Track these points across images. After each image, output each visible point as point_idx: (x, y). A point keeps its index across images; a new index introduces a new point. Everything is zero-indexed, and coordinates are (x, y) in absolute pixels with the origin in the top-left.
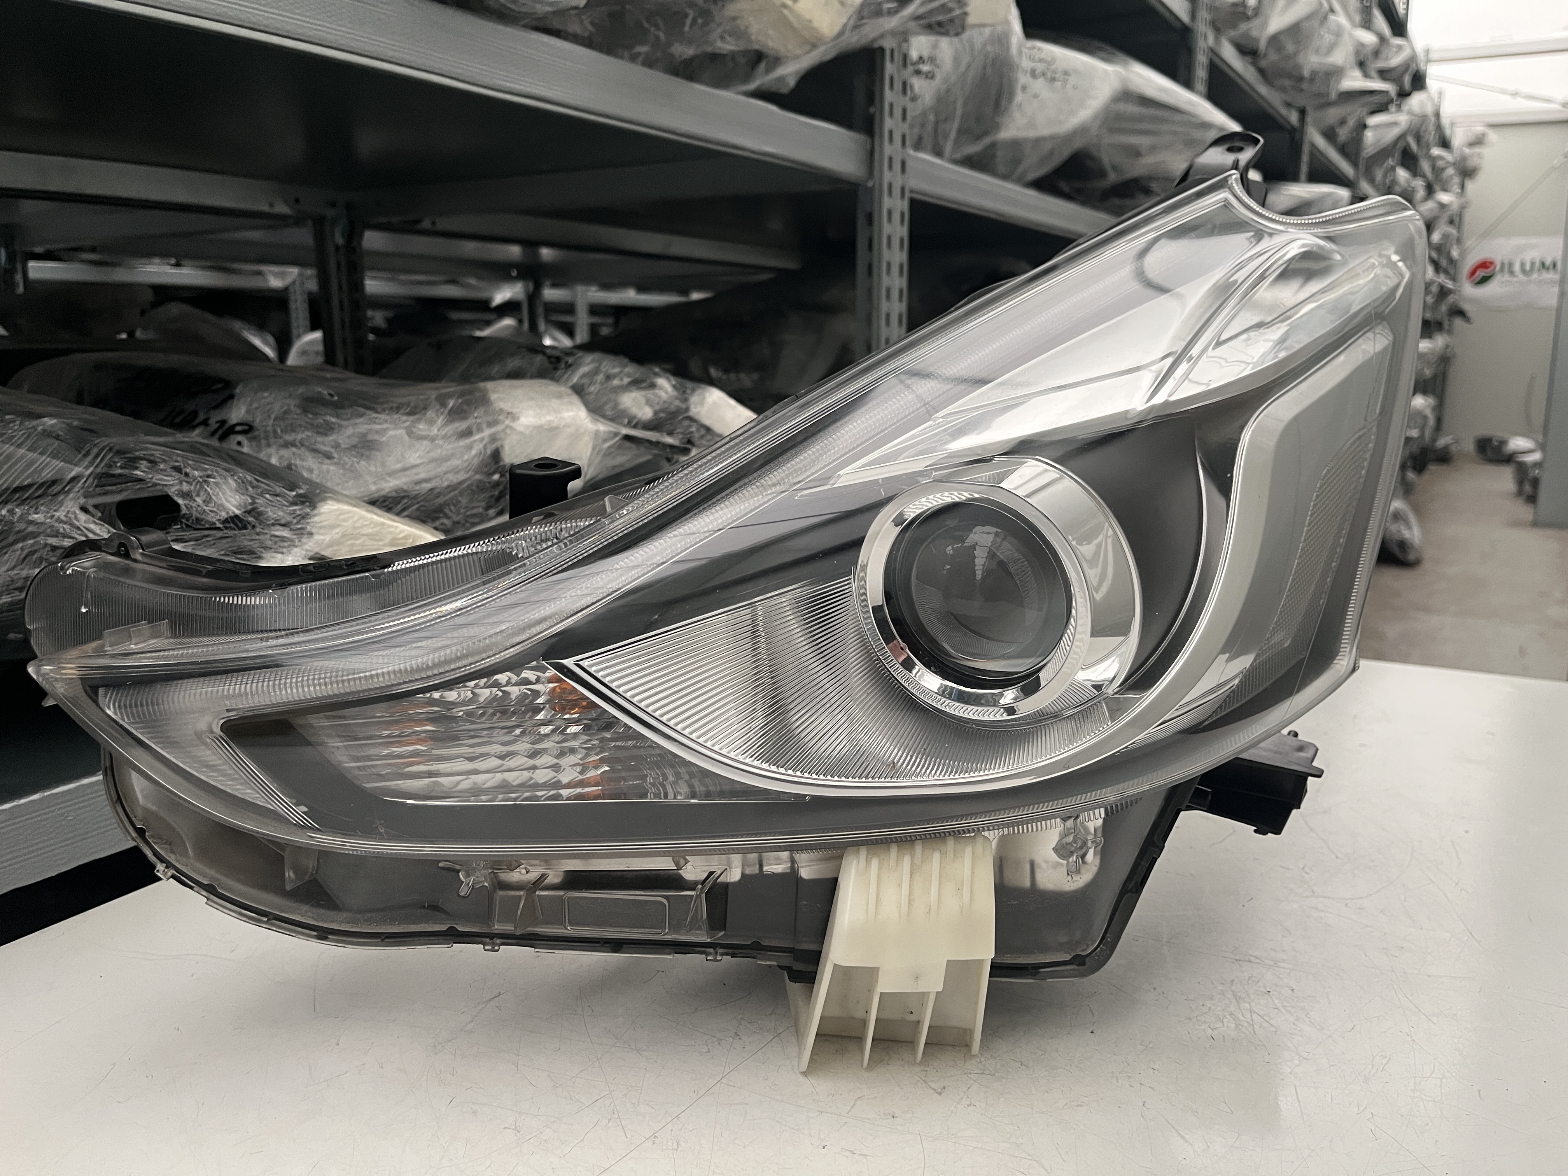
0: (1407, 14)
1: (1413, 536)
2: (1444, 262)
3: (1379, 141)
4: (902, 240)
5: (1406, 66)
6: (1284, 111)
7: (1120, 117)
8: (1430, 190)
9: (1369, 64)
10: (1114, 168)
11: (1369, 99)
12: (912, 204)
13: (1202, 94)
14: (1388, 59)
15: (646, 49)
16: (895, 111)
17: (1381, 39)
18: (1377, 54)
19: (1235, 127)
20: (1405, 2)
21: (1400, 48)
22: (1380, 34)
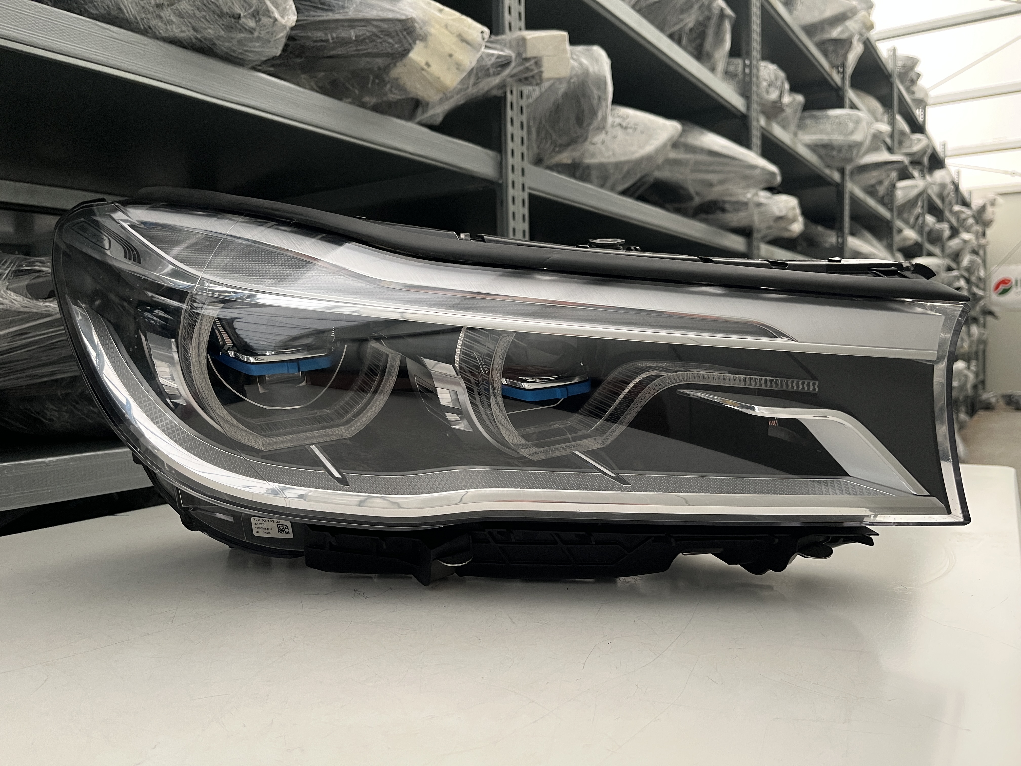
0: (924, 121)
2: (973, 279)
3: (906, 196)
4: (524, 216)
5: (924, 151)
6: (827, 171)
7: (697, 163)
8: (955, 232)
9: (896, 149)
10: (698, 194)
11: (889, 167)
12: (531, 196)
13: (757, 153)
14: (910, 146)
15: (349, 100)
16: (515, 139)
17: (903, 133)
18: (901, 143)
19: (773, 168)
20: (923, 113)
21: (919, 140)
22: (902, 131)
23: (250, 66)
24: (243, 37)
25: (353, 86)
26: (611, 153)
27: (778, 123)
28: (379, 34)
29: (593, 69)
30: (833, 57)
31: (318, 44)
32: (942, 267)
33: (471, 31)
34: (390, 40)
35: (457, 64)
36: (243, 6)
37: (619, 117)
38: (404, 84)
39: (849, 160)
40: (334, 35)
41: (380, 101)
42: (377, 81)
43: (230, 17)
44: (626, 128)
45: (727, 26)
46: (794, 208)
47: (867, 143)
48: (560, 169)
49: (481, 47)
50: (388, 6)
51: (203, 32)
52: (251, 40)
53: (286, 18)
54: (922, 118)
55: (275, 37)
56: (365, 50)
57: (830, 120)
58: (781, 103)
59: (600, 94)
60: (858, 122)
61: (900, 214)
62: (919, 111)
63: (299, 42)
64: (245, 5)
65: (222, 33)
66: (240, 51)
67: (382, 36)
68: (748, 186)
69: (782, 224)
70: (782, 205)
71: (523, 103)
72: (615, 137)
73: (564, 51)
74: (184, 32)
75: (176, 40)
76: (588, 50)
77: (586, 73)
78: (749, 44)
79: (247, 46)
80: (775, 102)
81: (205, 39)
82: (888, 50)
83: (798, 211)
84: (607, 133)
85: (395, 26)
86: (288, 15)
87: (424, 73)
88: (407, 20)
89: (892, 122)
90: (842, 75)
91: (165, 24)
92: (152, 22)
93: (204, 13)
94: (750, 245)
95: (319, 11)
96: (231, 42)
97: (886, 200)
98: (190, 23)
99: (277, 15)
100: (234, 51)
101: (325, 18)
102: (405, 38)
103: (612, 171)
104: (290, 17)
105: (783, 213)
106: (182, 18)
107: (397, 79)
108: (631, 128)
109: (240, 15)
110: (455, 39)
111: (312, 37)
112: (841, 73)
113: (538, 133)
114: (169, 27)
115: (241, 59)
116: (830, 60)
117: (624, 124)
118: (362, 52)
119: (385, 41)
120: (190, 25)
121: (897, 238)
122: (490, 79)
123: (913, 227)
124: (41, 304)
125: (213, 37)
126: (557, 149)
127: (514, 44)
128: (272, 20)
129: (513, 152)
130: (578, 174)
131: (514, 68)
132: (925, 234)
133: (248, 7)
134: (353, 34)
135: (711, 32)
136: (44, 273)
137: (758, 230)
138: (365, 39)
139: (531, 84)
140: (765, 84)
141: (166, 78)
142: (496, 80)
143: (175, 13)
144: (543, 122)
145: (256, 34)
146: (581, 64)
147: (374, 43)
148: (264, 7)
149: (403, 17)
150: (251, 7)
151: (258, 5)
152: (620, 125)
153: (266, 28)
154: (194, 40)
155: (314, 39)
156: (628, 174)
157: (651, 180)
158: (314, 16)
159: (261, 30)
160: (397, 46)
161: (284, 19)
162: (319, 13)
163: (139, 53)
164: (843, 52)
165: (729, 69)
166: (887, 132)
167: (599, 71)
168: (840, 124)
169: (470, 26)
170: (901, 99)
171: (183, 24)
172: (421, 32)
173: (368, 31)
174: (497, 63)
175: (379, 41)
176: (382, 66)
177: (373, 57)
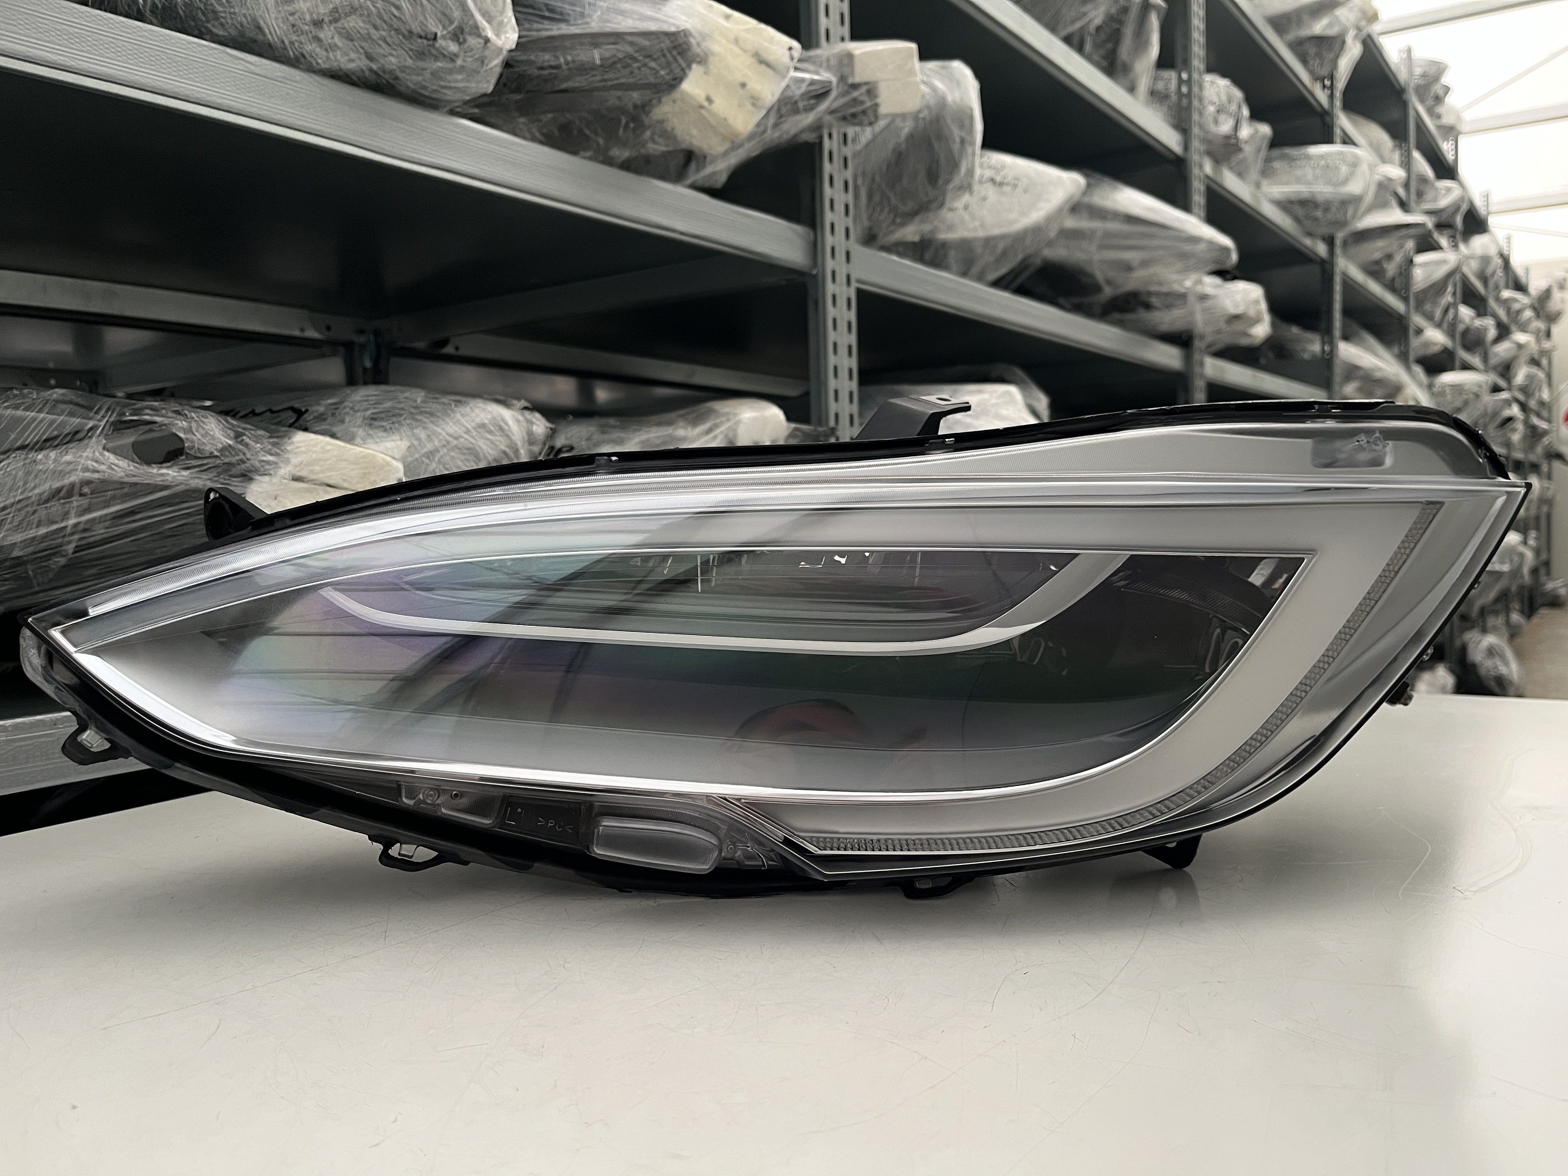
0: (1456, 160)
1: (1511, 671)
2: (1532, 404)
3: (1429, 276)
4: (849, 324)
5: (1456, 207)
6: (1308, 242)
7: (1108, 235)
8: (1503, 332)
9: (1412, 204)
10: (1109, 282)
11: (1404, 232)
12: (860, 293)
13: (1199, 217)
14: (1435, 200)
15: (588, 154)
16: (836, 206)
17: (1423, 180)
18: (1420, 194)
19: (1226, 241)
20: (1453, 147)
21: (1449, 190)
22: (1423, 175)
23: (447, 108)
24: (440, 68)
25: (596, 134)
26: (977, 223)
27: (1231, 169)
28: (636, 55)
29: (952, 97)
30: (1316, 64)
31: (546, 72)
32: (1484, 385)
33: (774, 48)
34: (653, 64)
35: (752, 97)
36: (440, 21)
37: (990, 167)
38: (673, 129)
39: (1343, 224)
40: (569, 58)
41: (635, 154)
42: (632, 125)
43: (421, 37)
44: (1001, 184)
45: (1154, 22)
46: (1257, 302)
47: (1369, 198)
48: (901, 249)
49: (788, 71)
50: (650, 13)
51: (381, 61)
52: (451, 71)
53: (503, 37)
54: (1453, 155)
55: (487, 65)
56: (618, 79)
57: (1312, 162)
58: (1237, 138)
59: (963, 134)
60: (1355, 164)
61: (1419, 306)
62: (1447, 145)
63: (517, 69)
64: (443, 19)
65: (410, 62)
66: (434, 87)
67: (640, 58)
68: (1186, 270)
69: (1238, 326)
70: (1238, 297)
71: (848, 151)
72: (984, 199)
73: (911, 72)
74: (352, 60)
75: (341, 73)
76: (944, 68)
77: (942, 104)
78: (1187, 48)
79: (445, 80)
80: (1227, 137)
81: (384, 72)
82: (1400, 51)
83: (1263, 306)
84: (971, 193)
85: (662, 42)
86: (506, 32)
87: (703, 112)
88: (679, 32)
89: (1407, 163)
90: (1329, 92)
91: (326, 50)
92: (307, 48)
93: (383, 33)
94: (1188, 358)
95: (546, 22)
96: (422, 75)
97: (1398, 284)
98: (362, 48)
99: (490, 34)
100: (425, 88)
101: (555, 33)
102: (677, 61)
103: (979, 251)
104: (508, 35)
105: (1239, 311)
106: (352, 40)
107: (661, 122)
108: (1008, 184)
109: (436, 34)
110: (749, 60)
111: (535, 62)
112: (1328, 88)
113: (870, 197)
114: (331, 55)
115: (436, 99)
116: (1312, 68)
117: (998, 179)
118: (610, 83)
119: (645, 65)
120: (361, 51)
121: (1415, 342)
122: (798, 117)
123: (1439, 325)
124: (155, 471)
125: (395, 67)
126: (898, 220)
127: (833, 62)
128: (481, 41)
129: (832, 225)
130: (927, 256)
131: (835, 99)
132: (1458, 336)
133: (447, 23)
134: (596, 56)
135: (1128, 32)
136: (157, 425)
137: (1202, 337)
138: (614, 63)
139: (860, 124)
140: (1211, 109)
141: (327, 131)
142: (809, 119)
143: (340, 34)
144: (877, 178)
145: (459, 62)
146: (934, 89)
147: (628, 70)
148: (471, 22)
149: (673, 29)
150: (451, 22)
151: (463, 19)
152: (992, 180)
153: (474, 52)
154: (367, 73)
155: (540, 64)
156: (1005, 253)
157: (1038, 262)
158: (538, 30)
159: (465, 56)
160: (663, 73)
161: (501, 40)
162: (547, 24)
163: (288, 94)
164: (1331, 56)
165: (1155, 88)
166: (1400, 178)
167: (962, 99)
168: (1327, 168)
169: (771, 40)
170: (1420, 126)
171: (352, 49)
172: (698, 50)
173: (619, 51)
174: (810, 92)
175: (636, 65)
176: (639, 103)
177: (627, 90)
